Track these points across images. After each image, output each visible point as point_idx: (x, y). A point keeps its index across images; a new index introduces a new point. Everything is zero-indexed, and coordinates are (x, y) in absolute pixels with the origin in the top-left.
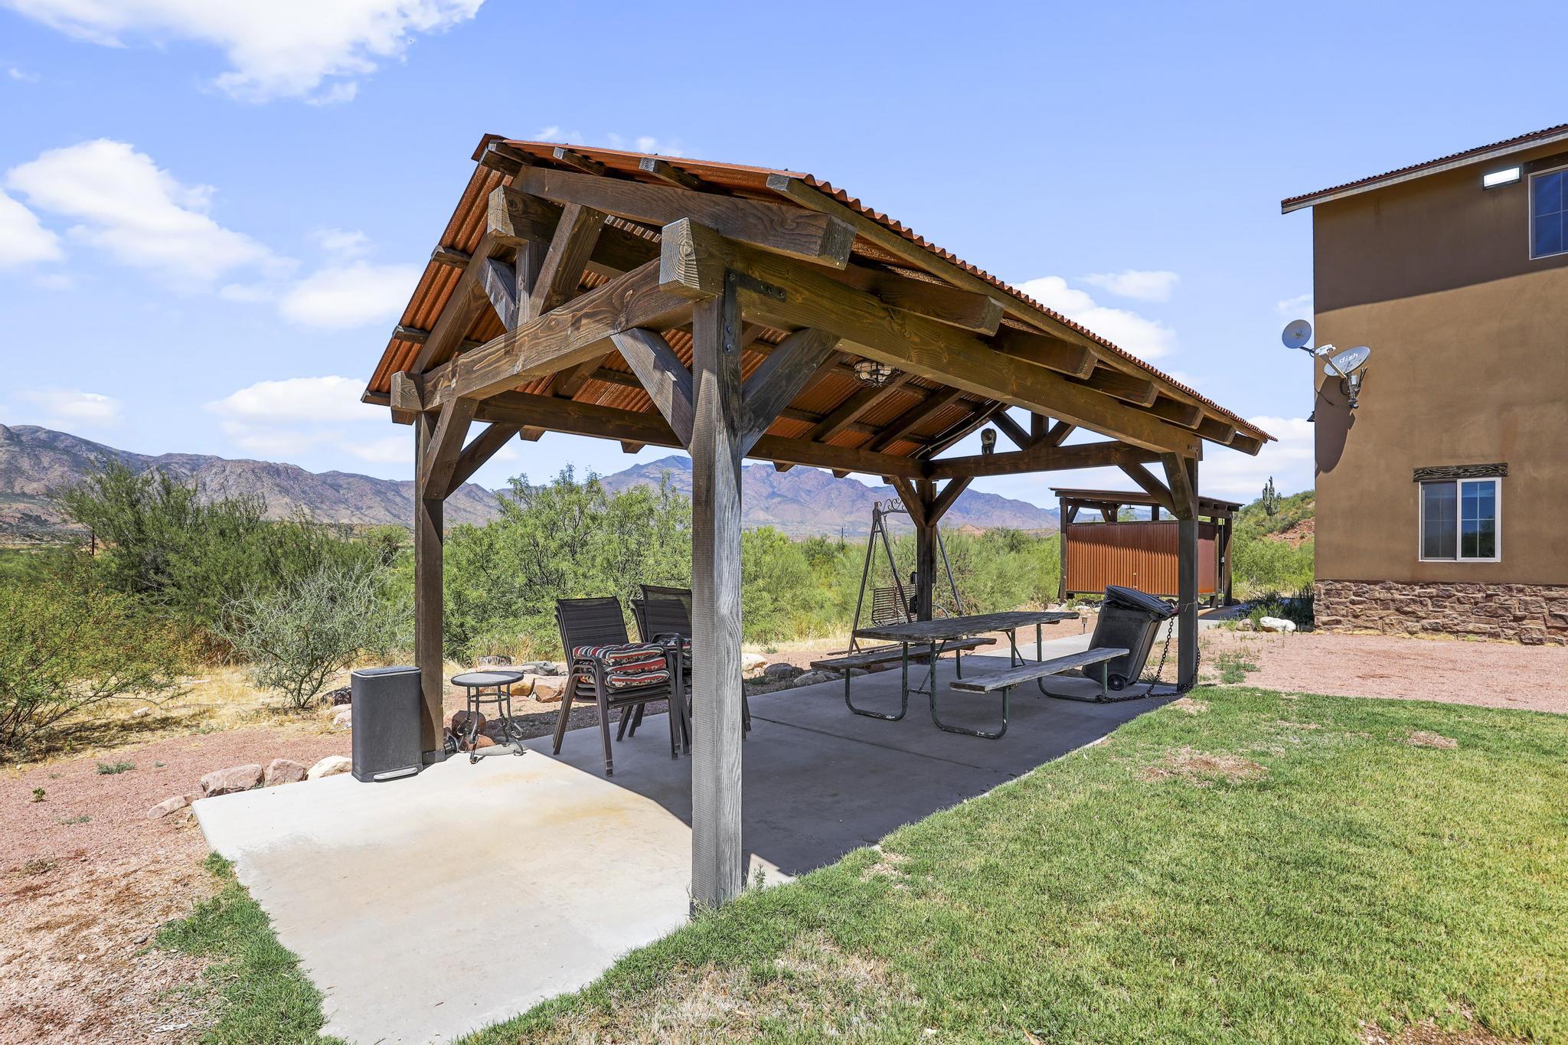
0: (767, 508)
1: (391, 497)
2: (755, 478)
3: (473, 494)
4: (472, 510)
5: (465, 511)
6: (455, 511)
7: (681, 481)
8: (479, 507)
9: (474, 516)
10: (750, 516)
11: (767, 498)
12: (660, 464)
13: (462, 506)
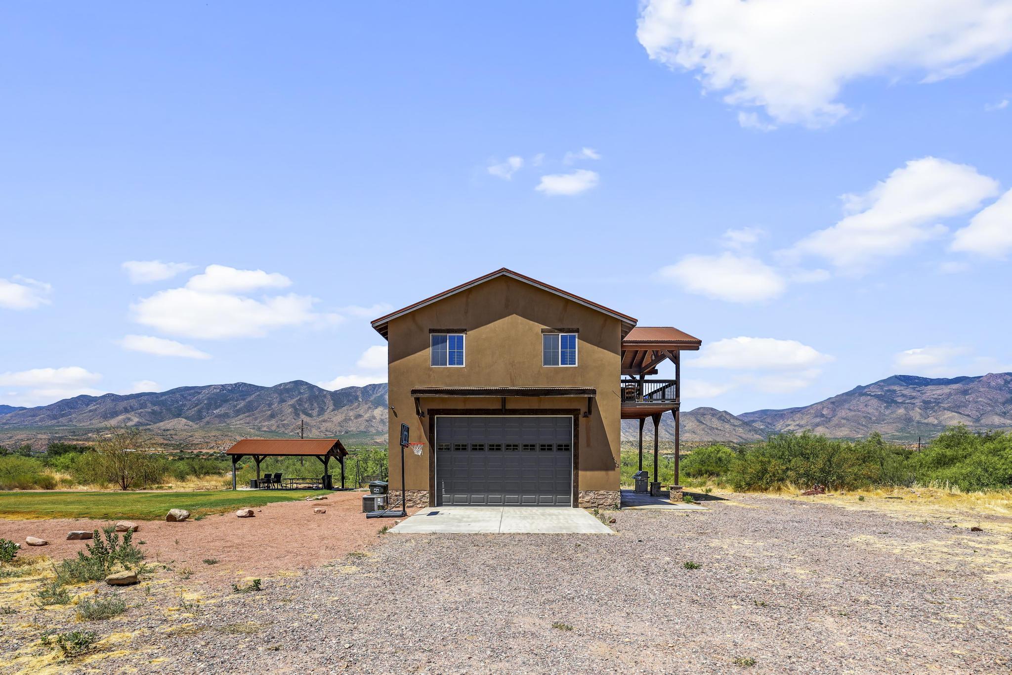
0: (1005, 413)
1: (669, 423)
2: (989, 386)
3: (723, 418)
4: (722, 428)
5: (717, 429)
6: (710, 429)
7: (903, 395)
8: (727, 426)
9: (723, 433)
10: (982, 421)
11: (1004, 404)
12: (882, 384)
13: (715, 426)
